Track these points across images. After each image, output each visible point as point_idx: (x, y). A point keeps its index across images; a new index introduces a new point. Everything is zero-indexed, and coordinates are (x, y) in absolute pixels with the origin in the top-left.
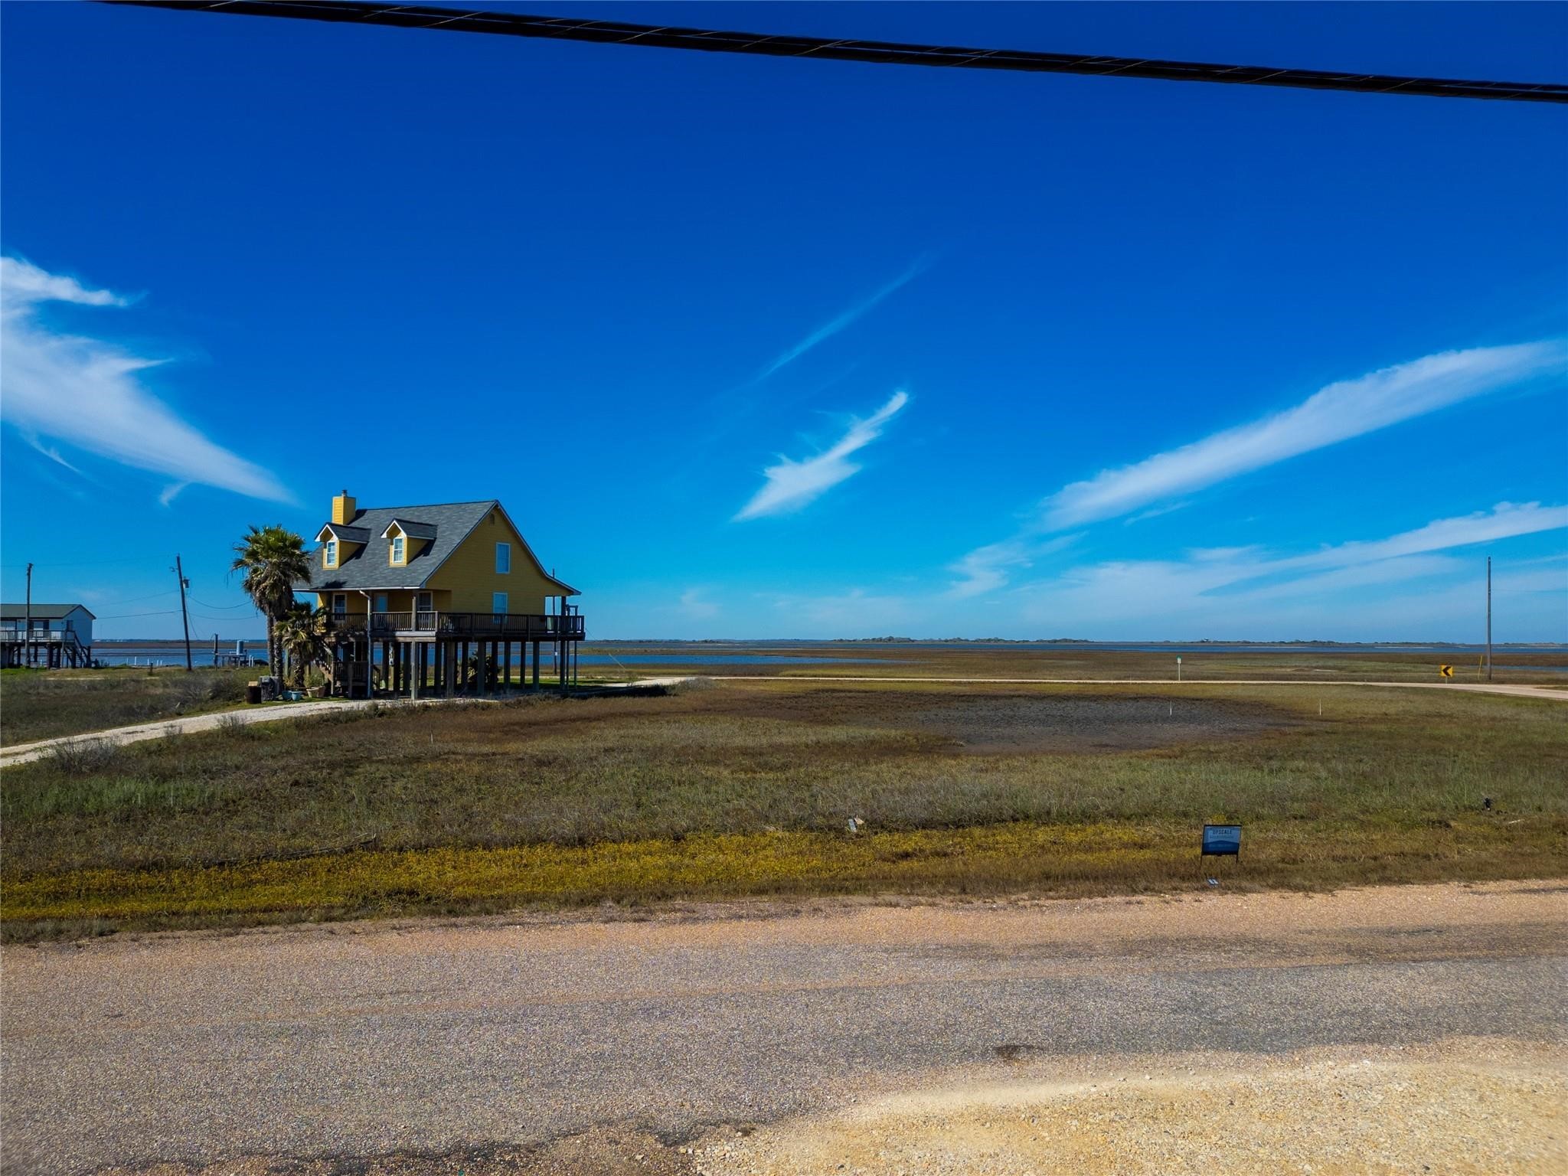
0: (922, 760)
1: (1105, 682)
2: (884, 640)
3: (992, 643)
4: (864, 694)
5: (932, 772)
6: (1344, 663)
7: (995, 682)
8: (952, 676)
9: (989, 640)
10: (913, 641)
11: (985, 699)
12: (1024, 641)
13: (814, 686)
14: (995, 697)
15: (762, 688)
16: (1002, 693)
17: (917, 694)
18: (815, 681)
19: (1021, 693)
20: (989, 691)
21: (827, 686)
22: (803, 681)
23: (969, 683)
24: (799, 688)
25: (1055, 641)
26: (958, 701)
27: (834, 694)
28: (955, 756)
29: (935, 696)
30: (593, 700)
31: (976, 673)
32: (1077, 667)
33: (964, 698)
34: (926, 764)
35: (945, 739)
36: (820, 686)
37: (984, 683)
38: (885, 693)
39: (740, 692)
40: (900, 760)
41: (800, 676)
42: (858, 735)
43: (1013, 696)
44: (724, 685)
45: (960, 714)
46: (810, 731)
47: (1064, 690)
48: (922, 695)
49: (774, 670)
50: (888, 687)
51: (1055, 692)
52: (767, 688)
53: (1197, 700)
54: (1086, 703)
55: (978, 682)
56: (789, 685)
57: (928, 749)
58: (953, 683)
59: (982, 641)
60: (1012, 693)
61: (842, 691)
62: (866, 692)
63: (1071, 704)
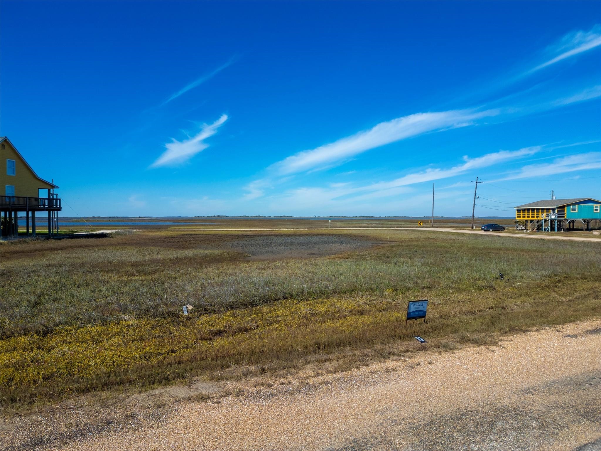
0: (231, 265)
1: (303, 229)
2: (216, 217)
3: (258, 217)
4: (205, 236)
5: (237, 271)
6: (382, 222)
7: (261, 230)
8: (243, 228)
9: (257, 216)
10: (227, 217)
11: (258, 237)
12: (269, 217)
13: (183, 233)
14: (262, 236)
15: (157, 234)
16: (264, 234)
17: (229, 235)
18: (183, 231)
19: (272, 234)
20: (260, 233)
21: (188, 233)
22: (178, 231)
23: (251, 230)
24: (175, 234)
25: (281, 217)
26: (247, 238)
27: (191, 236)
28: (248, 262)
29: (237, 236)
30: (64, 240)
31: (253, 227)
32: (291, 224)
33: (249, 236)
34: (233, 267)
35: (242, 254)
36: (185, 233)
37: (257, 230)
38: (215, 235)
39: (146, 235)
40: (219, 265)
41: (177, 229)
42: (199, 253)
43: (269, 235)
44: (139, 233)
45: (248, 242)
46: (174, 252)
47: (289, 233)
48: (231, 235)
49: (166, 227)
50: (216, 233)
51: (286, 233)
52: (159, 234)
53: (340, 235)
54: (299, 237)
55: (254, 230)
56: (171, 233)
57: (234, 259)
58: (244, 231)
59: (254, 217)
60: (269, 234)
61: (195, 235)
62: (206, 235)
63: (293, 238)
